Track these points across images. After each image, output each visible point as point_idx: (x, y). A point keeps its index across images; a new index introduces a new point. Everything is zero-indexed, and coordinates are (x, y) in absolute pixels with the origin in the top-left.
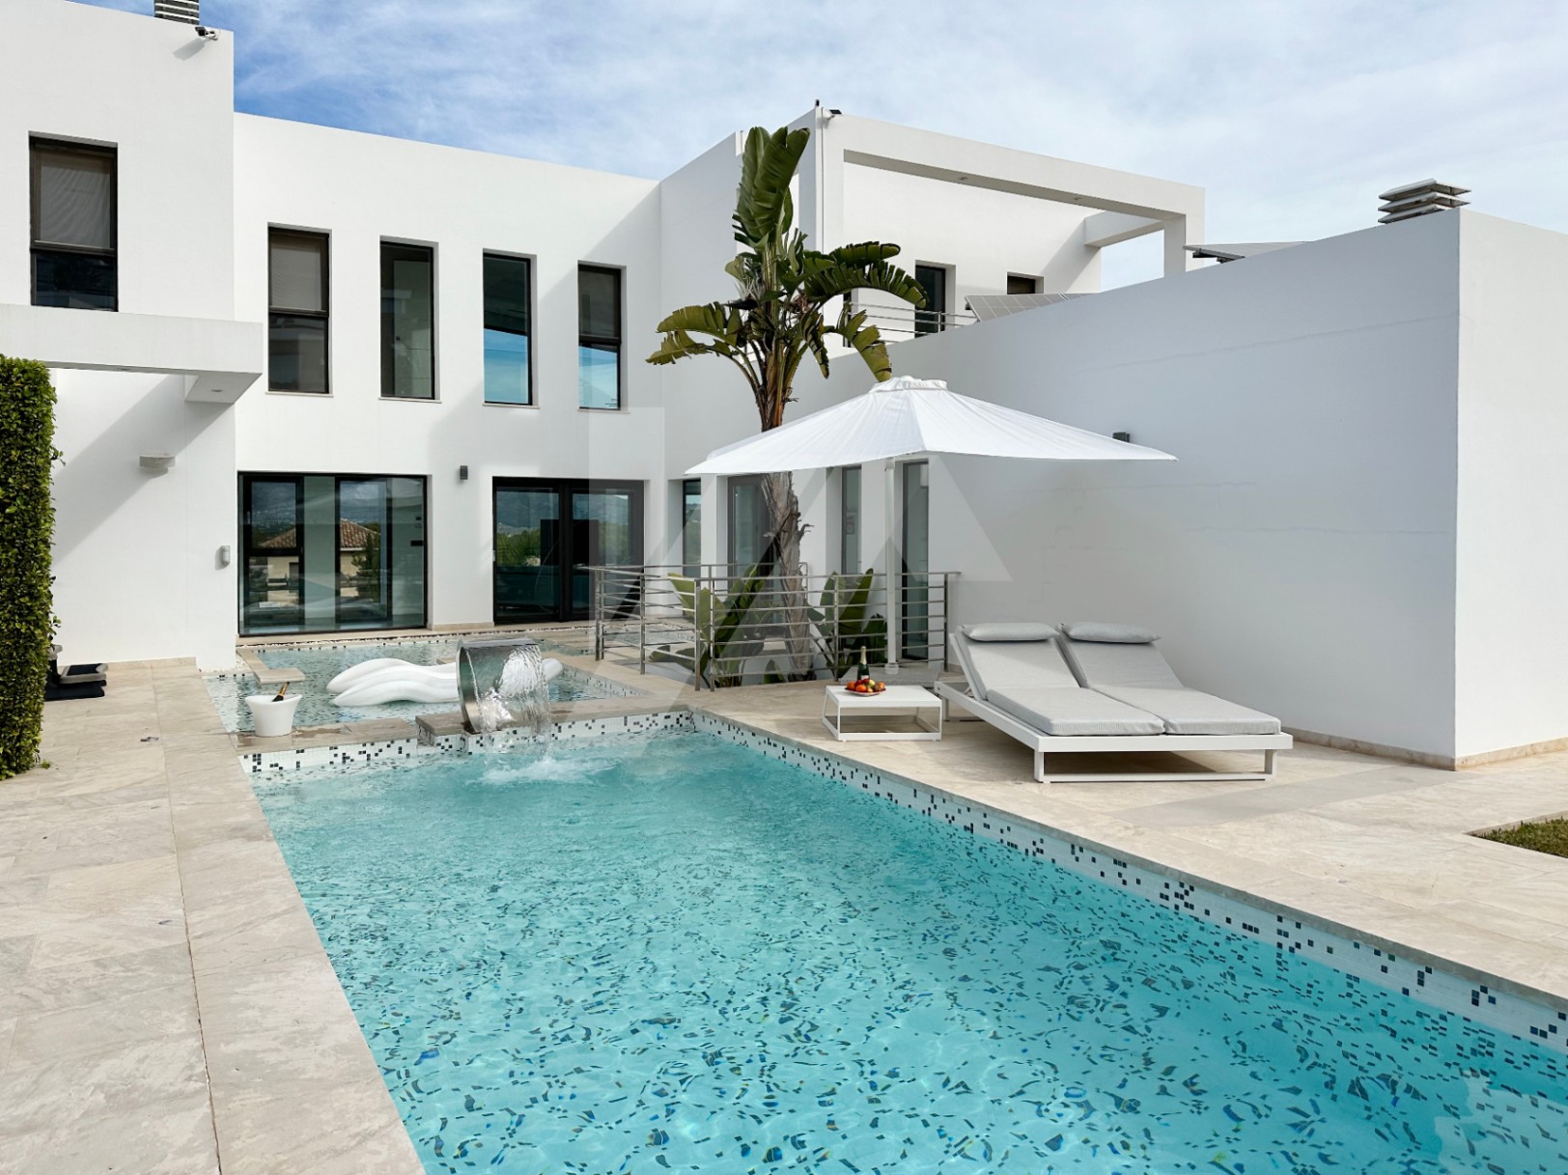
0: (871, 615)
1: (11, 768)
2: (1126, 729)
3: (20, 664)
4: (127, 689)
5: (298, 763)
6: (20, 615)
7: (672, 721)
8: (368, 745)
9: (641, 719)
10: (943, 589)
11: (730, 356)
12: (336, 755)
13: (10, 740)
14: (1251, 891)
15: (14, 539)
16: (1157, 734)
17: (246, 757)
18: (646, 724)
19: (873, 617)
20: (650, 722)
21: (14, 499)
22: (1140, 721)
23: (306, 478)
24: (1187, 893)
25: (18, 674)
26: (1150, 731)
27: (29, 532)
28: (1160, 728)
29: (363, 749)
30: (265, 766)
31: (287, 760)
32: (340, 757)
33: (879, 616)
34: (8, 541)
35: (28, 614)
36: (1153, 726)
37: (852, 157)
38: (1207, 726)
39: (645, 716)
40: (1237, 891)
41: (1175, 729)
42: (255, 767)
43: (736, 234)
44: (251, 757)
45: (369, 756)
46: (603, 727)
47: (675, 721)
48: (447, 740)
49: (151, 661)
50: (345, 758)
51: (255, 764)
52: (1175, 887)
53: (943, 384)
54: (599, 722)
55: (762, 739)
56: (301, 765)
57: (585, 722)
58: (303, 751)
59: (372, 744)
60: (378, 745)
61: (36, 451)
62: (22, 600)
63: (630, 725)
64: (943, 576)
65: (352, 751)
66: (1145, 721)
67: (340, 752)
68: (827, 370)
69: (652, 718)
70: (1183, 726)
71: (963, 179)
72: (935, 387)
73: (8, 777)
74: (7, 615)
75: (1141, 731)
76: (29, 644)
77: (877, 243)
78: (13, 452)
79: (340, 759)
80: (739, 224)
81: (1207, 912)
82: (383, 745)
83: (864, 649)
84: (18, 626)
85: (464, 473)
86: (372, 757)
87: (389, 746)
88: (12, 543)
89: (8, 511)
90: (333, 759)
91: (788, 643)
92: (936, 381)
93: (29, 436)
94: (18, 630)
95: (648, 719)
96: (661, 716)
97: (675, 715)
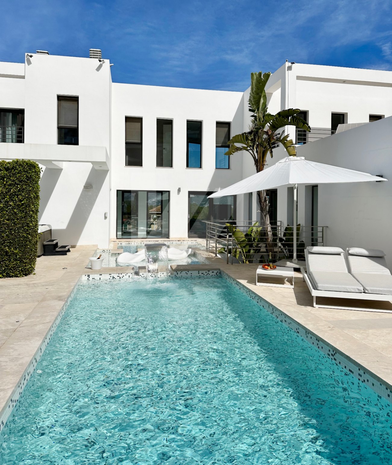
0: (300, 241)
1: (24, 274)
2: (347, 290)
3: (25, 245)
4: (75, 253)
5: (100, 278)
6: (25, 232)
7: (215, 274)
8: (120, 274)
9: (204, 272)
10: (322, 233)
11: (248, 150)
12: (111, 277)
13: (23, 266)
14: (351, 357)
15: (24, 210)
16: (361, 293)
17: (86, 275)
18: (206, 274)
19: (301, 242)
20: (207, 273)
21: (24, 199)
22: (353, 287)
23: (139, 192)
24: (334, 354)
25: (24, 248)
26: (357, 291)
27: (27, 208)
28: (361, 290)
29: (118, 275)
30: (91, 279)
31: (97, 277)
32: (112, 277)
33: (303, 242)
34: (22, 211)
35: (27, 231)
36: (358, 289)
37: (299, 78)
38: (381, 291)
39: (205, 271)
40: (347, 356)
41: (368, 291)
42: (88, 279)
43: (250, 109)
44: (87, 276)
45: (120, 277)
46: (191, 274)
47: (216, 274)
48: (143, 274)
49: (86, 245)
50: (113, 278)
51: (88, 278)
52: (332, 352)
53: (303, 158)
54: (190, 272)
55: (236, 282)
56: (101, 279)
57: (185, 272)
58: (101, 275)
59: (121, 274)
60: (123, 275)
61: (30, 186)
62: (25, 227)
63: (200, 274)
64: (322, 228)
65: (115, 276)
66: (355, 287)
67: (112, 275)
68: (272, 155)
69: (207, 272)
70: (371, 290)
71: (344, 82)
72: (300, 159)
73: (23, 276)
74: (22, 231)
75: (353, 291)
76: (27, 240)
77: (292, 109)
78: (24, 186)
79: (112, 278)
80: (250, 106)
81: (340, 363)
82: (124, 275)
83: (270, 253)
84: (24, 234)
85: (179, 190)
86: (121, 278)
87: (126, 275)
88: (23, 211)
89: (22, 202)
90: (110, 278)
91: (266, 249)
92: (301, 157)
93: (28, 182)
94: (24, 236)
95: (206, 272)
96: (211, 272)
97: (215, 272)
